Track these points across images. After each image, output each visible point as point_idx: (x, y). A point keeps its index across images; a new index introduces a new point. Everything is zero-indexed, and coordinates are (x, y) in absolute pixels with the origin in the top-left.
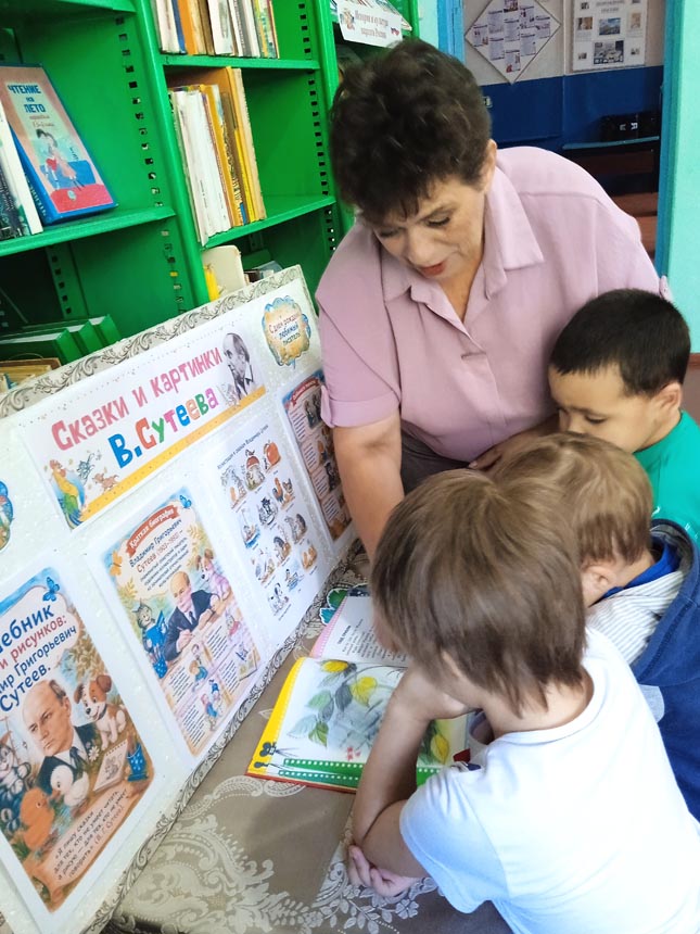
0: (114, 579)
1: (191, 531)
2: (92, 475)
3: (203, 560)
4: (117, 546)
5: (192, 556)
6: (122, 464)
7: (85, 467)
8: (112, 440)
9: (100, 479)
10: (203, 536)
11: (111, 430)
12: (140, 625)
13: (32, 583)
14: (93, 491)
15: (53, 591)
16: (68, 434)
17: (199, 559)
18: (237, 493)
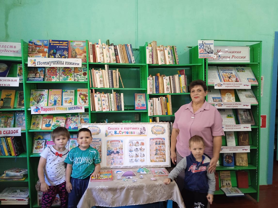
0: (107, 143)
1: (121, 145)
2: (111, 133)
3: (121, 149)
4: (109, 141)
5: (119, 147)
6: (115, 134)
7: (110, 132)
8: (115, 131)
9: (111, 134)
10: (122, 146)
11: (115, 130)
12: (108, 149)
14: (110, 135)
15: (100, 140)
16: (110, 129)
17: (120, 148)
18: (132, 145)
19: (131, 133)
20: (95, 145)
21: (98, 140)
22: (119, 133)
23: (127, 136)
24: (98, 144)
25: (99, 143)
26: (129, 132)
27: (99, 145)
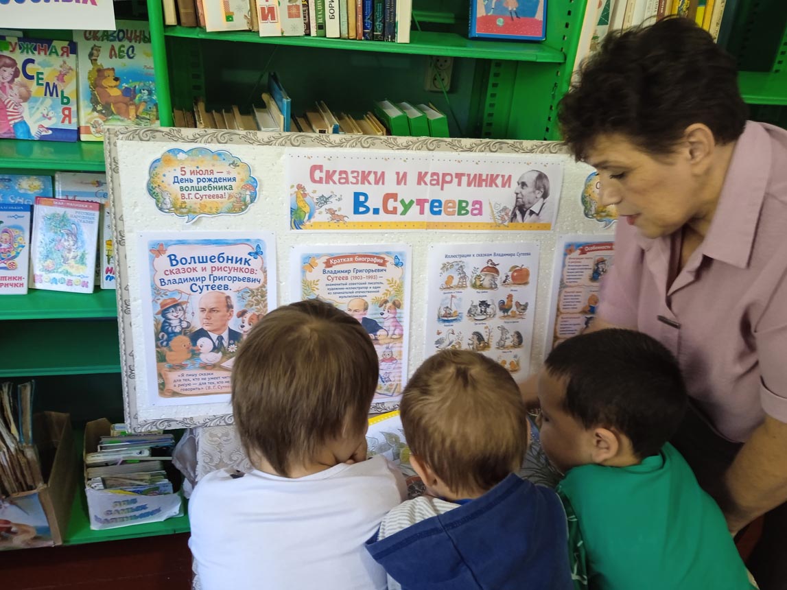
1: (390, 282)
3: (389, 304)
4: (319, 256)
5: (380, 296)
6: (356, 212)
7: (324, 200)
8: (357, 195)
9: (332, 212)
10: (399, 289)
11: (360, 188)
13: (246, 242)
14: (321, 216)
15: (257, 253)
16: (323, 175)
17: (386, 302)
18: (455, 282)
19: (461, 208)
20: (223, 283)
21: (242, 252)
22: (381, 211)
23: (429, 226)
24: (241, 275)
25: (252, 271)
26: (448, 202)
27: (249, 280)
